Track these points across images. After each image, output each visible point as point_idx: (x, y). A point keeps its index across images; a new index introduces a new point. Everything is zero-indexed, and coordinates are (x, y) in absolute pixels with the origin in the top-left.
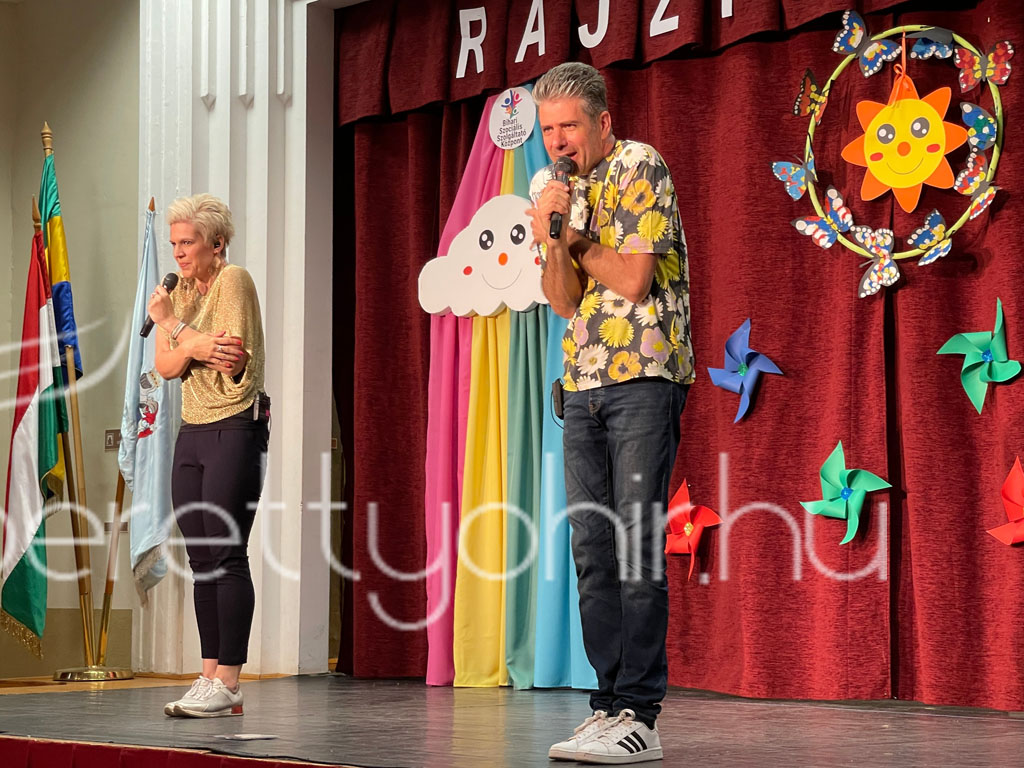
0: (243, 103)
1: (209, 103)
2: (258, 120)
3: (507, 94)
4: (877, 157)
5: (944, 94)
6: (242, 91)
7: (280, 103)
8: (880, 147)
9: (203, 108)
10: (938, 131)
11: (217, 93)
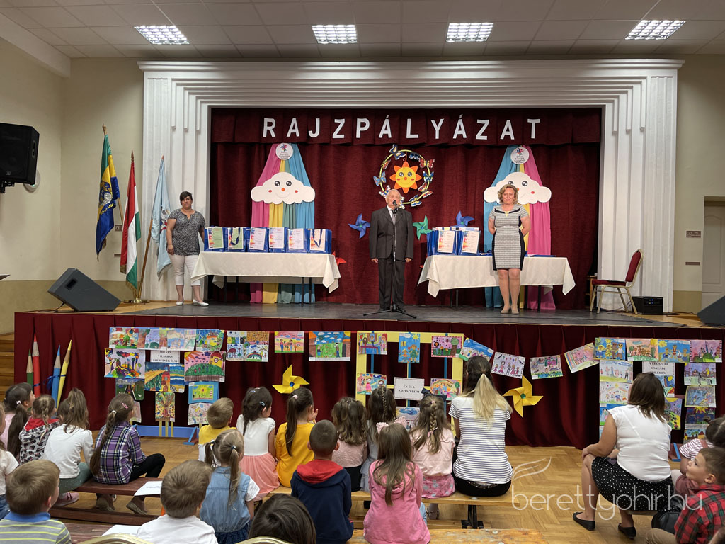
0: (186, 131)
1: (174, 129)
2: (191, 137)
3: (282, 144)
4: (399, 179)
5: (416, 167)
6: (186, 127)
7: (198, 133)
8: (400, 177)
10: (414, 176)
11: (177, 127)
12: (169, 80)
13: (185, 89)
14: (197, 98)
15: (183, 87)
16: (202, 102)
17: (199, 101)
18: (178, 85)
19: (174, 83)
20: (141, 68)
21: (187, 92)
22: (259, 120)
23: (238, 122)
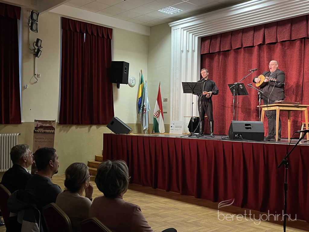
0: (188, 51)
1: (182, 51)
2: (190, 54)
6: (188, 50)
7: (193, 51)
9: (182, 52)
11: (184, 50)
12: (180, 29)
13: (187, 31)
14: (193, 34)
15: (186, 31)
16: (195, 36)
17: (194, 35)
18: (184, 30)
19: (182, 30)
20: (170, 26)
21: (188, 32)
22: (220, 39)
23: (211, 42)
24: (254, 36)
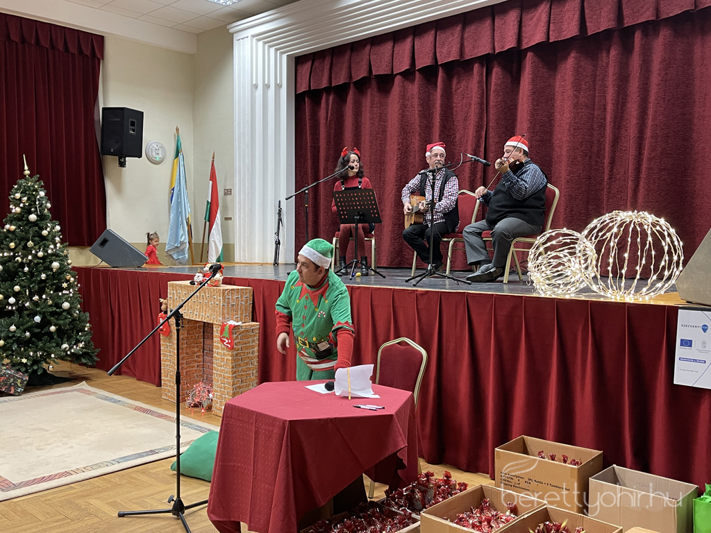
0: (267, 87)
1: (256, 86)
2: (271, 92)
6: (266, 83)
7: (278, 86)
9: (254, 88)
11: (259, 83)
12: (250, 38)
13: (264, 43)
14: (277, 50)
15: (262, 42)
16: (282, 53)
17: (278, 52)
18: (258, 40)
19: (254, 39)
20: (231, 31)
21: (266, 46)
22: (330, 61)
23: (314, 67)
24: (393, 51)
